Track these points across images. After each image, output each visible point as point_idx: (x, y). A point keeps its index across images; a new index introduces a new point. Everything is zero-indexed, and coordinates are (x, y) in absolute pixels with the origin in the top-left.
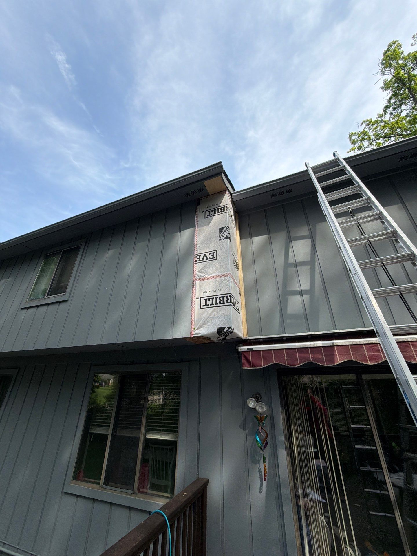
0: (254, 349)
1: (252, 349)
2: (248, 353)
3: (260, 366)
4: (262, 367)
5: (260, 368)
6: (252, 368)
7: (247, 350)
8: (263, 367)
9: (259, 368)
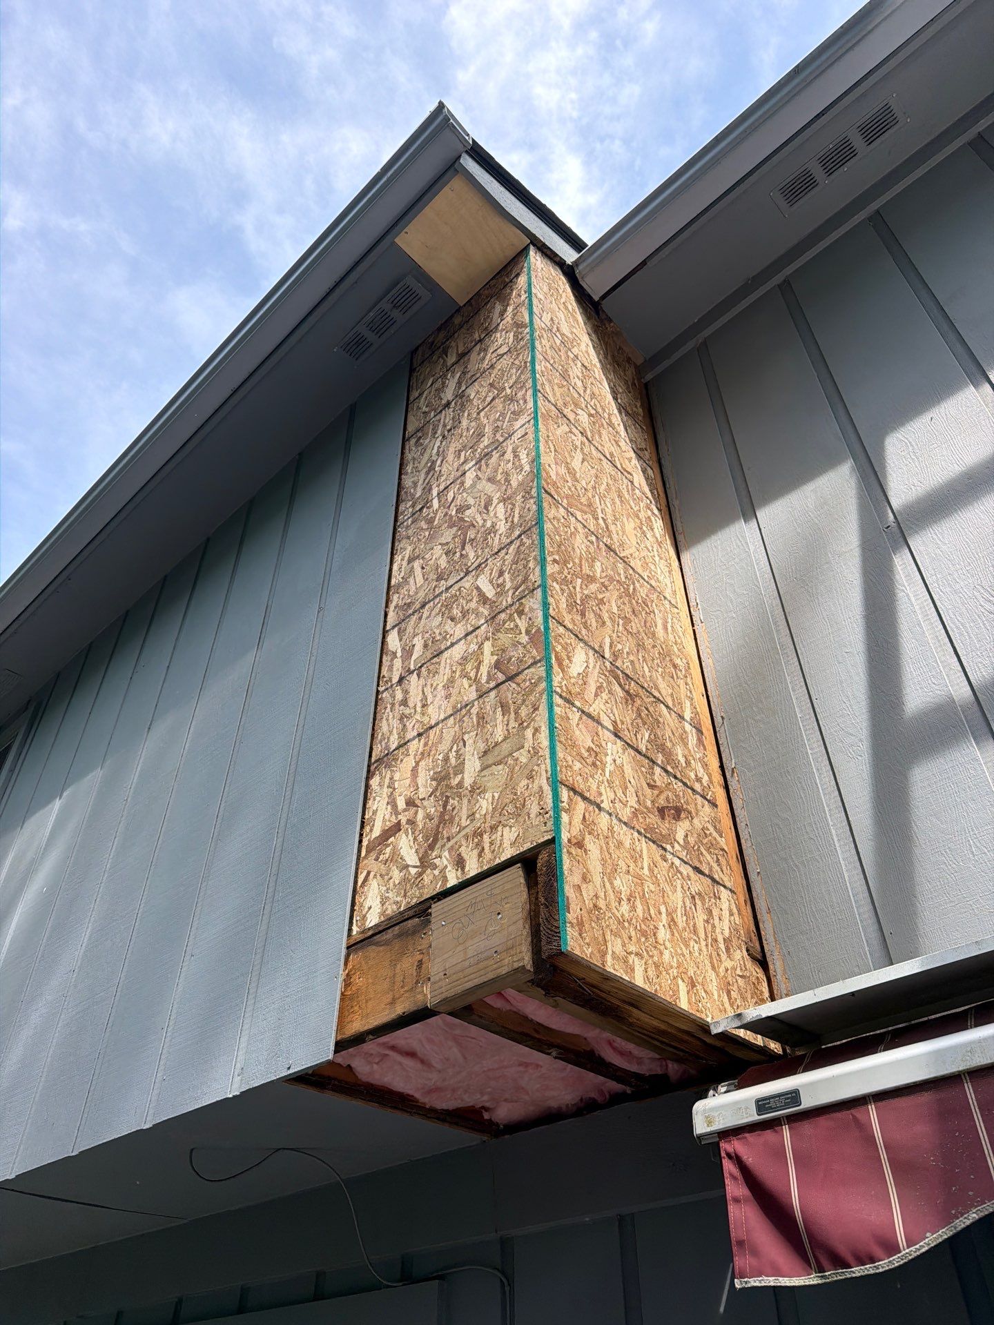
0: (807, 1102)
1: (793, 1096)
2: (769, 1135)
3: (878, 1251)
4: (896, 1261)
5: (884, 1265)
6: (812, 1280)
7: (753, 1117)
8: (908, 1253)
9: (868, 1269)
